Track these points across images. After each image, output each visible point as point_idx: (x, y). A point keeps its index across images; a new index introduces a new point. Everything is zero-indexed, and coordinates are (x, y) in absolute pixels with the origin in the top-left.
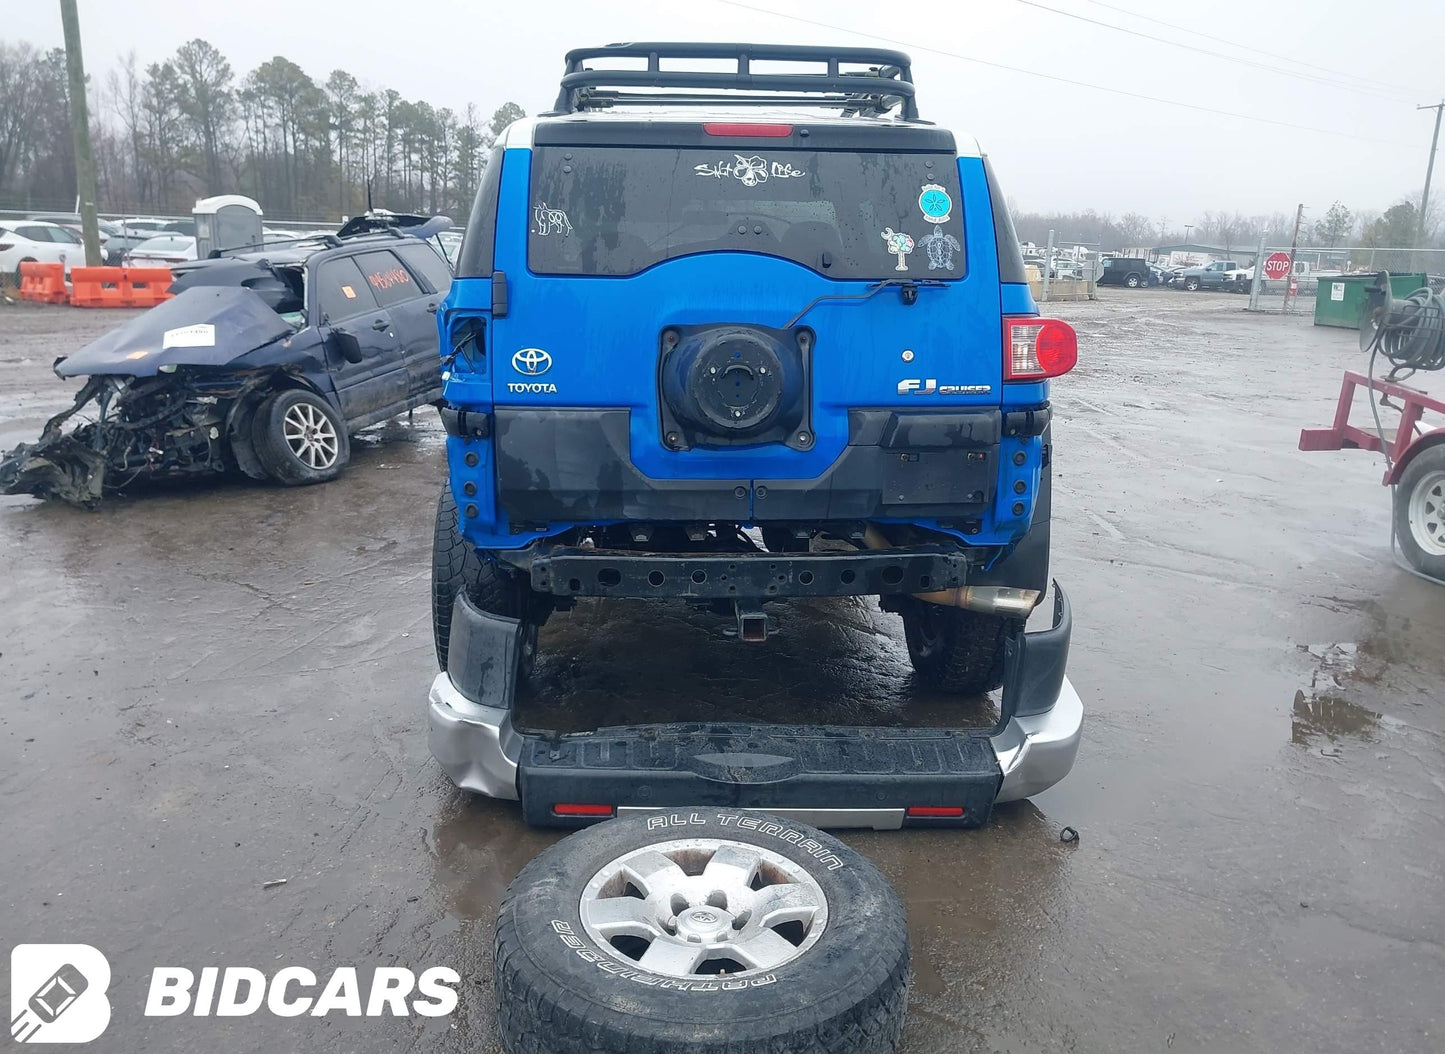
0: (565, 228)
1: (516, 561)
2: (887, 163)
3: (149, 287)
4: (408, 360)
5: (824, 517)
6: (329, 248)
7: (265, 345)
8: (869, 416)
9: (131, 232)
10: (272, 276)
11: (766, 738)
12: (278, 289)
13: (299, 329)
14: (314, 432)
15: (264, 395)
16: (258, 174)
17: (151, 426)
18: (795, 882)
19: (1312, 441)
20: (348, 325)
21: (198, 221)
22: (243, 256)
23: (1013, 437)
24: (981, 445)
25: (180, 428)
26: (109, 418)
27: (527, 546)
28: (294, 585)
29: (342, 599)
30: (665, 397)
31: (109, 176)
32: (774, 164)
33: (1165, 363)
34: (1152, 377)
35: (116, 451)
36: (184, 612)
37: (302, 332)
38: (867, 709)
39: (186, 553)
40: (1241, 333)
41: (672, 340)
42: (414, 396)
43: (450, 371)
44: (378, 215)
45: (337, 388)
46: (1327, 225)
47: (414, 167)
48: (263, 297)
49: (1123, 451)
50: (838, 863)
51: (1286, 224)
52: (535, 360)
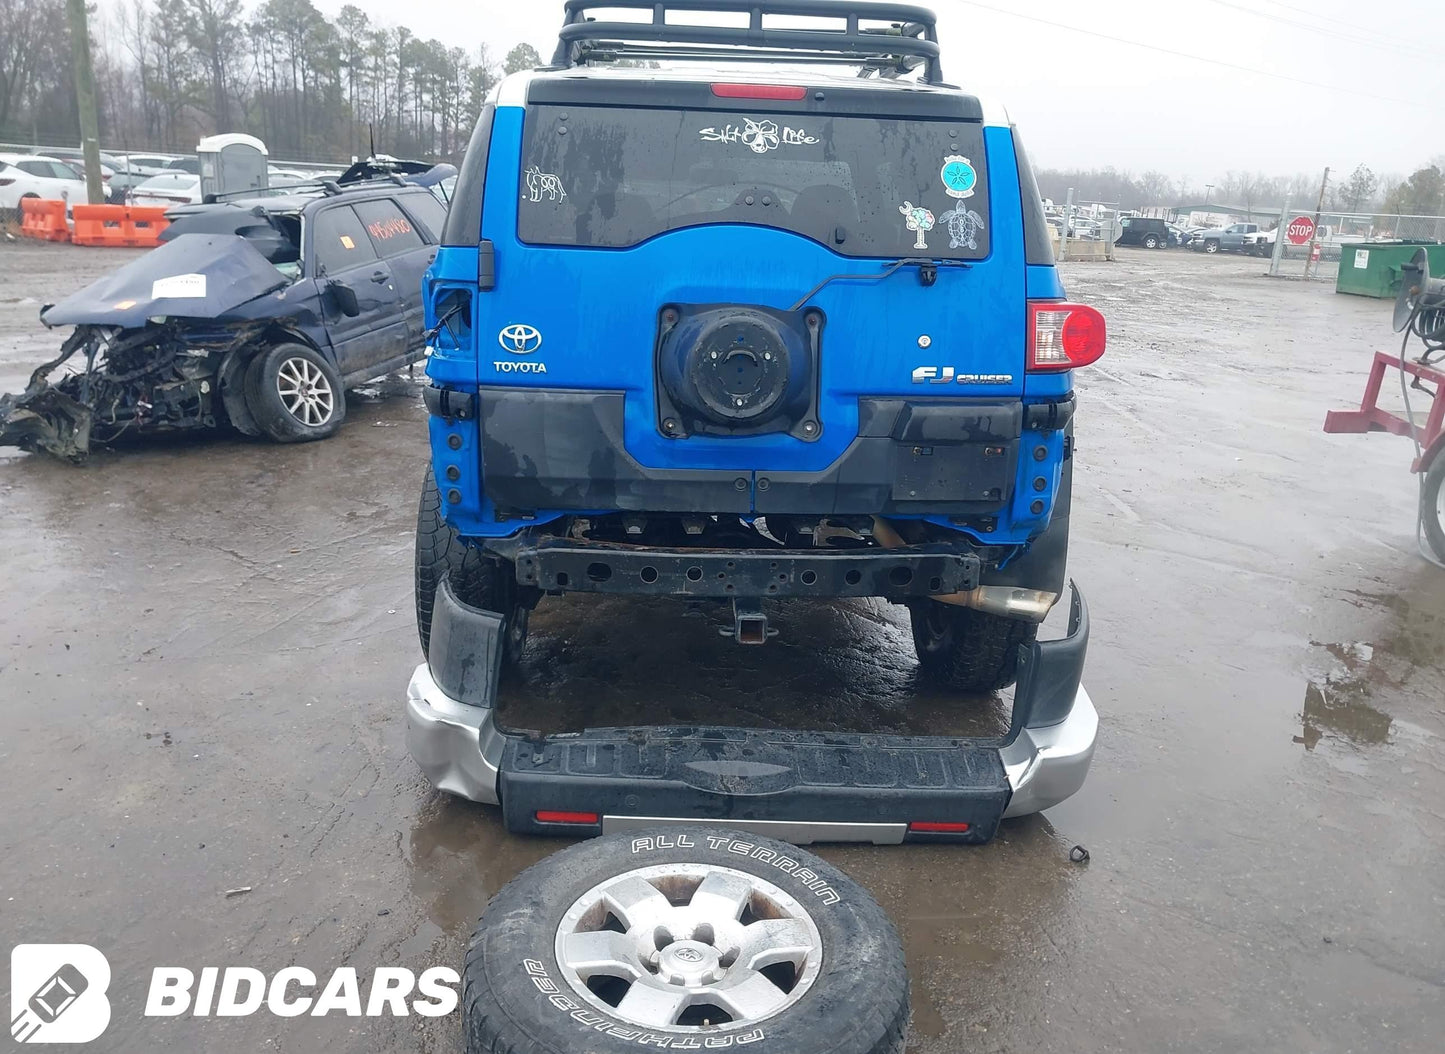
0: (558, 195)
1: (501, 549)
2: (909, 132)
3: (151, 226)
4: (408, 313)
5: (831, 513)
6: (328, 196)
7: (259, 297)
8: (880, 405)
9: (134, 169)
10: (268, 224)
11: (762, 744)
12: (274, 238)
13: (294, 281)
14: (309, 387)
15: (258, 349)
16: (267, 111)
17: (140, 379)
18: (788, 917)
19: (1337, 423)
20: (345, 277)
21: (202, 160)
22: (238, 202)
23: (1035, 431)
24: (1000, 439)
25: (170, 381)
26: (97, 368)
27: (514, 534)
28: (280, 553)
29: (328, 569)
30: (662, 381)
31: (116, 109)
32: (786, 130)
33: (1184, 330)
34: (1169, 345)
35: (103, 405)
36: (165, 580)
37: (297, 283)
38: (869, 705)
39: (171, 514)
40: (1258, 299)
41: (671, 319)
42: (413, 350)
43: (434, 345)
44: (381, 161)
45: (333, 342)
46: (1351, 188)
47: (425, 107)
48: (257, 246)
49: (1141, 425)
50: (834, 897)
51: (1309, 186)
52: (524, 337)
